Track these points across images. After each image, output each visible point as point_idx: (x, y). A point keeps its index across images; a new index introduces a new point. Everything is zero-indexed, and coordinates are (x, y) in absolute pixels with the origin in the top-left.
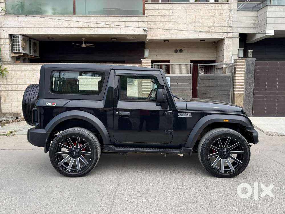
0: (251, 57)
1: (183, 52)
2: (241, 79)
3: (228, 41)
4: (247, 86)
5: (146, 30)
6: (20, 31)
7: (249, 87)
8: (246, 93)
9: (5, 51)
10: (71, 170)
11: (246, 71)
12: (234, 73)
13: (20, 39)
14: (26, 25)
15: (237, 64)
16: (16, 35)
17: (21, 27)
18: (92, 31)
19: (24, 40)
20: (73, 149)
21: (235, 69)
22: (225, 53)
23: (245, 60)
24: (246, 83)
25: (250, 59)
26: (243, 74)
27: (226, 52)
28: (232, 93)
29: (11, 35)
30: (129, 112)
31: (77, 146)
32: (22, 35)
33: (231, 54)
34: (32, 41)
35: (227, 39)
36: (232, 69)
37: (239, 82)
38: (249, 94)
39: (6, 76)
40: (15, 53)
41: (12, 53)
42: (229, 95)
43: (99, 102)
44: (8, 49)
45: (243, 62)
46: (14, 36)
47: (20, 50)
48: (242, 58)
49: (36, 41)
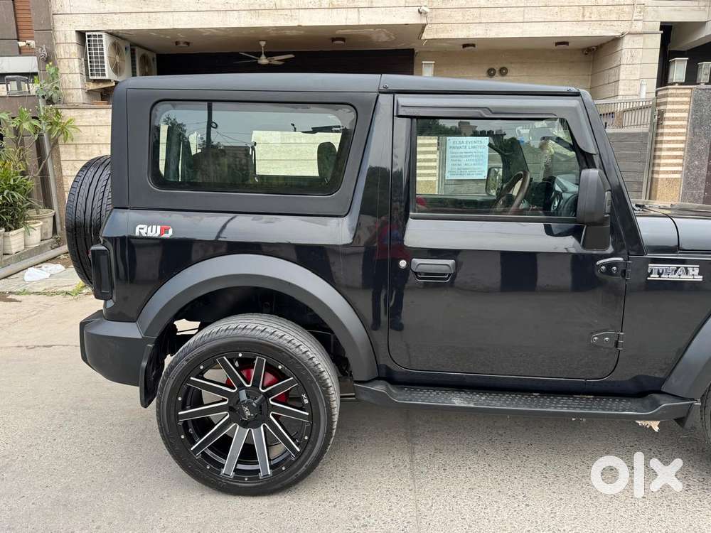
0: (708, 81)
1: (508, 74)
2: (677, 142)
3: (631, 42)
4: (690, 159)
5: (426, 13)
6: (104, 24)
7: (696, 163)
8: (686, 177)
9: (70, 76)
10: (236, 470)
11: (692, 118)
12: (659, 124)
13: (104, 43)
14: (118, 7)
15: (669, 99)
16: (94, 33)
17: (106, 11)
18: (284, 18)
19: (115, 47)
20: (243, 396)
21: (661, 113)
22: (622, 76)
23: (691, 89)
24: (689, 151)
25: (702, 86)
26: (682, 127)
27: (624, 72)
28: (650, 179)
29: (81, 34)
30: (451, 262)
31: (256, 385)
32: (111, 34)
33: (638, 77)
34: (139, 52)
35: (629, 36)
36: (652, 113)
37: (670, 149)
38: (695, 180)
39: (72, 140)
40: (95, 81)
41: (88, 80)
42: (641, 183)
43: (334, 220)
44: (78, 71)
45: (685, 95)
46: (89, 36)
47: (106, 72)
48: (681, 84)
49: (147, 53)
